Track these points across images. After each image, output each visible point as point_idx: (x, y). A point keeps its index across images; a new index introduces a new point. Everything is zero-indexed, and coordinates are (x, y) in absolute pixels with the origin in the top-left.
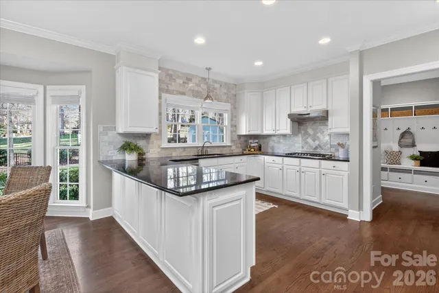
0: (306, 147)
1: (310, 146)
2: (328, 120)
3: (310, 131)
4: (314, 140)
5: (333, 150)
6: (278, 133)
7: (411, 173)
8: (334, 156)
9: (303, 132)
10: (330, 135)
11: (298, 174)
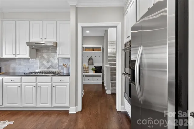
0: (42, 67)
1: (45, 66)
2: (57, 49)
3: (45, 56)
4: (48, 62)
5: (60, 68)
6: (17, 57)
7: (92, 76)
8: (61, 73)
9: (40, 57)
10: (58, 59)
11: (34, 89)
